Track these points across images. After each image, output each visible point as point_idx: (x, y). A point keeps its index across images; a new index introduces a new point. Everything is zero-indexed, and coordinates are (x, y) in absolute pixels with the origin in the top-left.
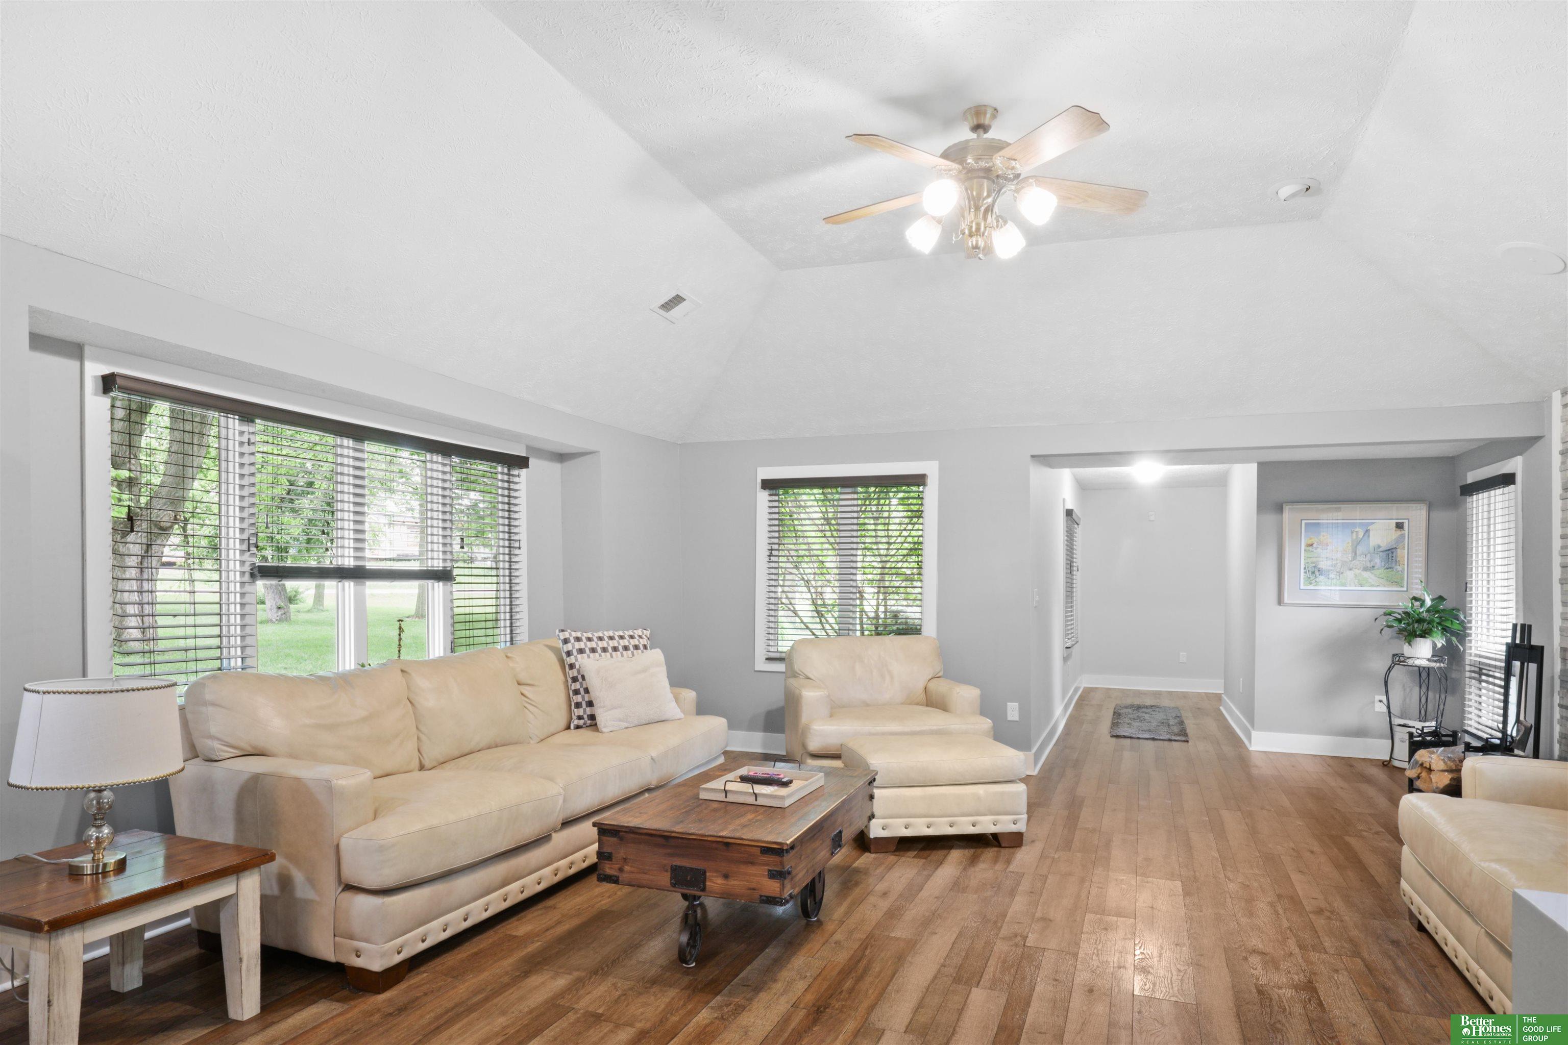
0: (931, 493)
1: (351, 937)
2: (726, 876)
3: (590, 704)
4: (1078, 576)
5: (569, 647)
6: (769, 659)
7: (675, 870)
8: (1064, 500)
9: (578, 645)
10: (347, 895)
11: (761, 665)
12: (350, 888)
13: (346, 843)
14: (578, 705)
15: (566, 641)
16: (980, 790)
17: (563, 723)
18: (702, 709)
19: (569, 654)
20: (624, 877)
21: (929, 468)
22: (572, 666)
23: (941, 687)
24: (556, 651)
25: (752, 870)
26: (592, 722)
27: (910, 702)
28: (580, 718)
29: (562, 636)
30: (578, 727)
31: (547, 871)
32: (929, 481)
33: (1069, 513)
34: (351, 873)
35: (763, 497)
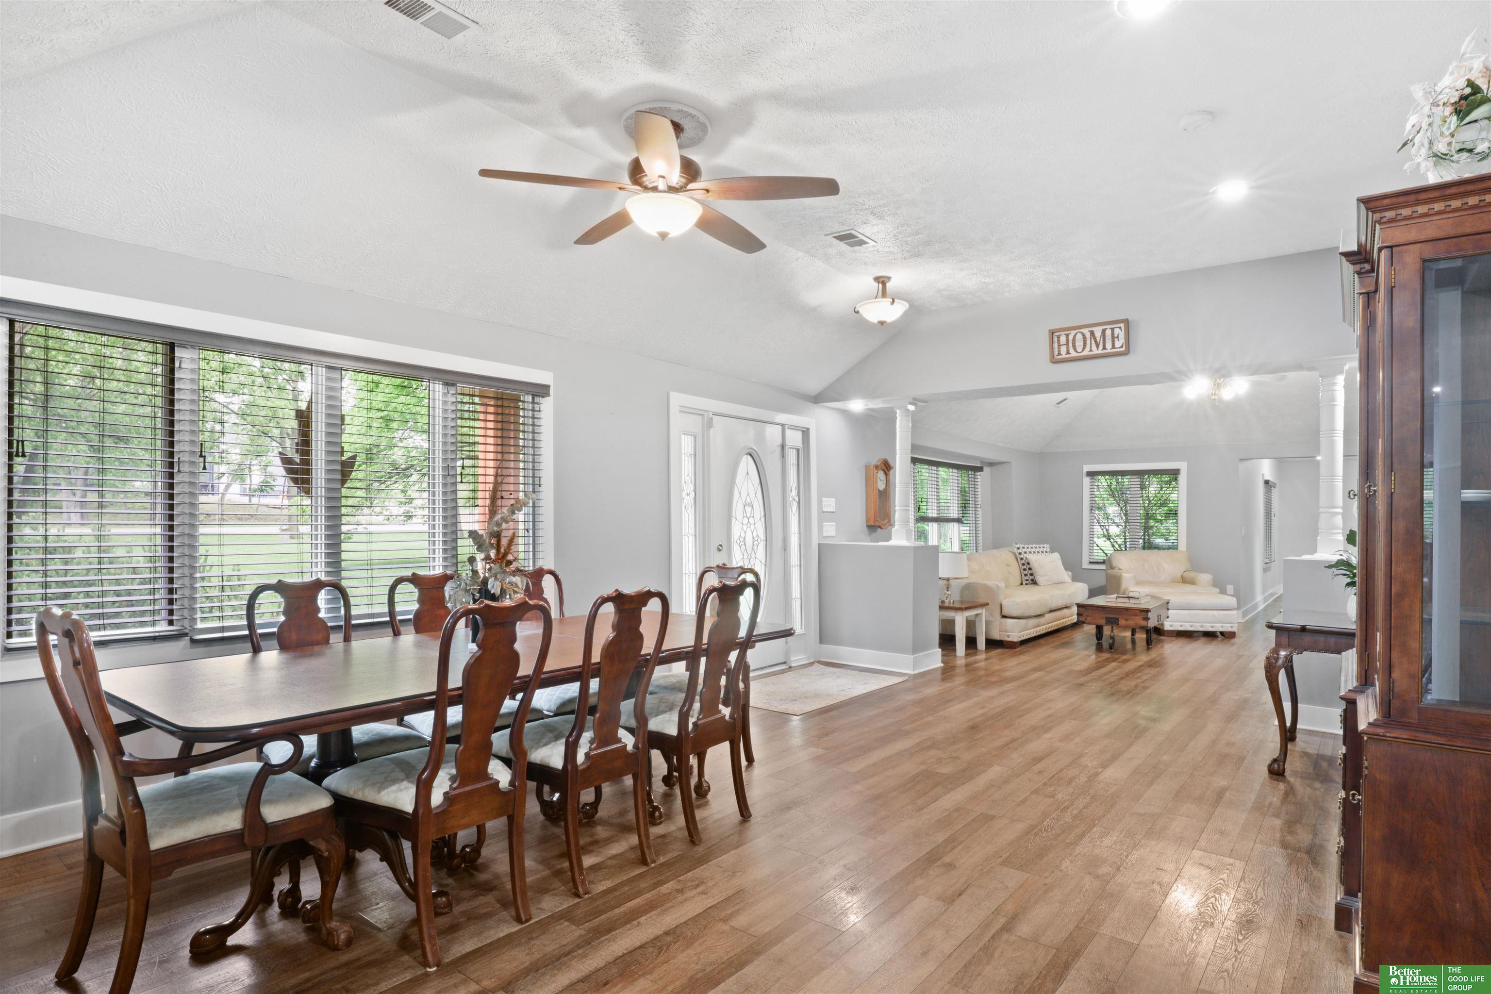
0: (1183, 478)
1: (1006, 632)
2: (1126, 620)
3: (1031, 575)
4: (1275, 521)
5: (1020, 551)
6: (1090, 563)
7: (1107, 618)
8: (1263, 475)
9: (1024, 550)
10: (1004, 619)
11: (1086, 565)
12: (1004, 617)
13: (1004, 603)
14: (1026, 575)
15: (1018, 548)
16: (1215, 613)
17: (1019, 582)
18: (1075, 579)
19: (1020, 554)
20: (1087, 621)
21: (1182, 466)
22: (1022, 559)
23: (1190, 575)
24: (1014, 554)
25: (1137, 618)
26: (1034, 582)
27: (1173, 581)
28: (1027, 580)
29: (1017, 546)
30: (1026, 584)
31: (1044, 627)
32: (1181, 472)
33: (1267, 482)
34: (1005, 612)
35: (1087, 480)
